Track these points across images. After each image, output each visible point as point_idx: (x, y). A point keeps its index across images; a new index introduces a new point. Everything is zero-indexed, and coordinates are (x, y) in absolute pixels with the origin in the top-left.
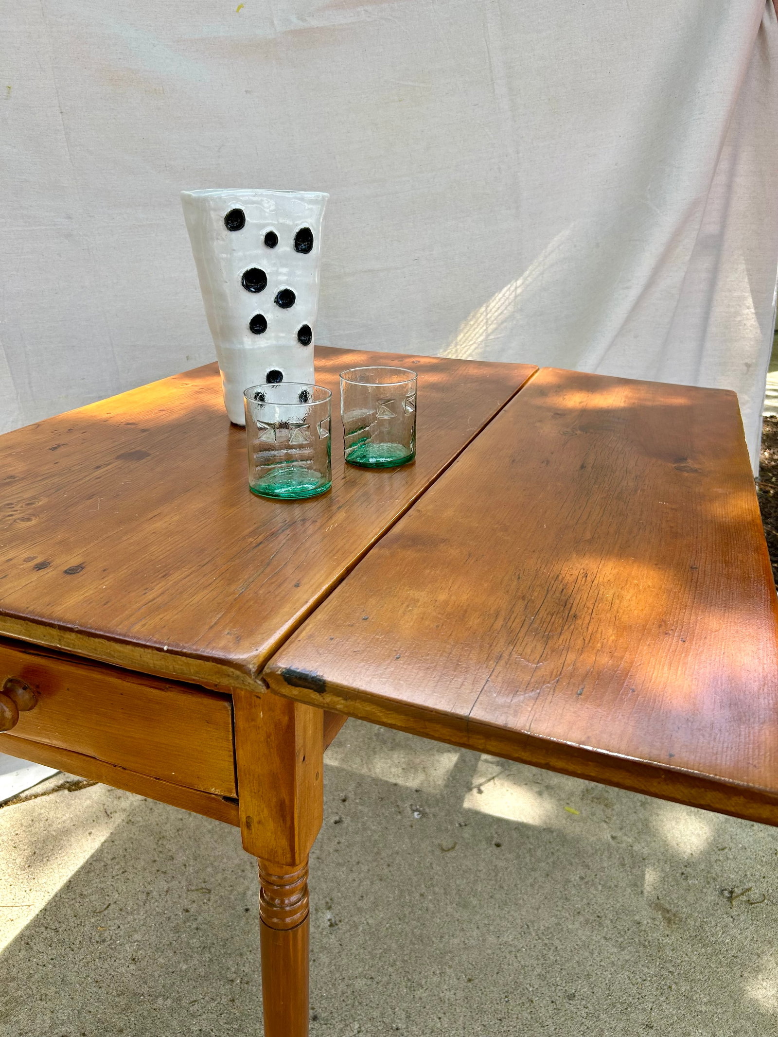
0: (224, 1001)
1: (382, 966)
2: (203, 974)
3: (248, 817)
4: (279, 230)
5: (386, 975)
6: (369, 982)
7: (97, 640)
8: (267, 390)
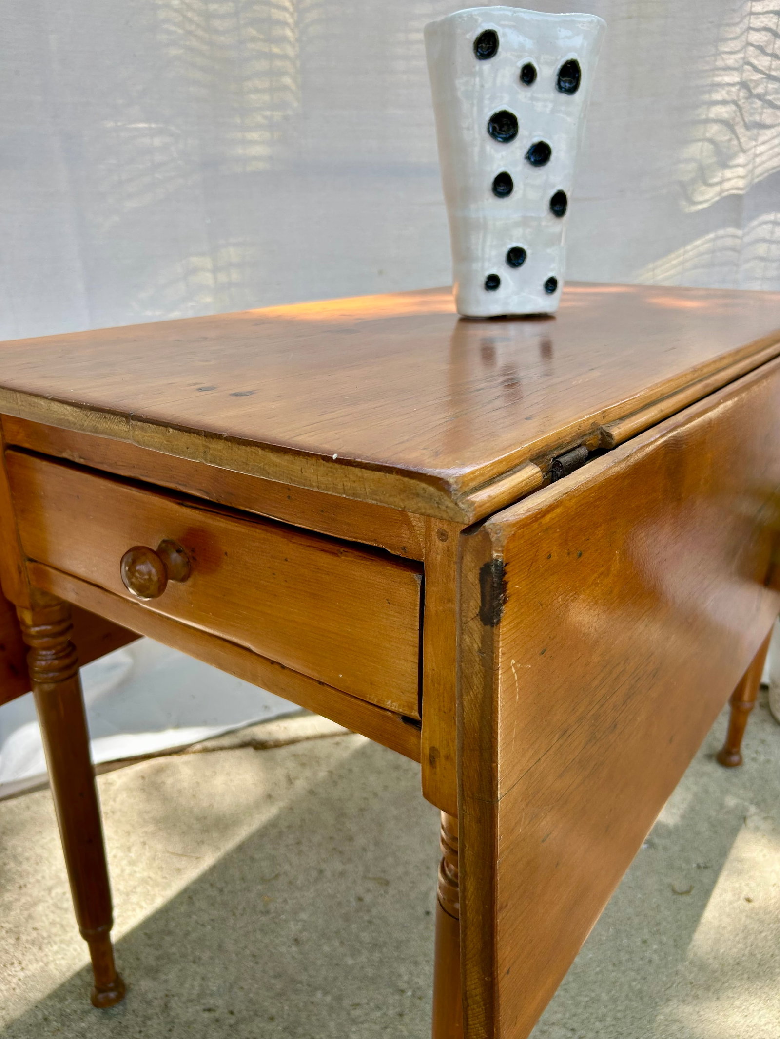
0: (391, 1012)
1: (588, 1018)
2: (370, 975)
3: (433, 749)
4: (538, 62)
5: (592, 1030)
6: (570, 1034)
7: (248, 449)
8: (505, 273)
